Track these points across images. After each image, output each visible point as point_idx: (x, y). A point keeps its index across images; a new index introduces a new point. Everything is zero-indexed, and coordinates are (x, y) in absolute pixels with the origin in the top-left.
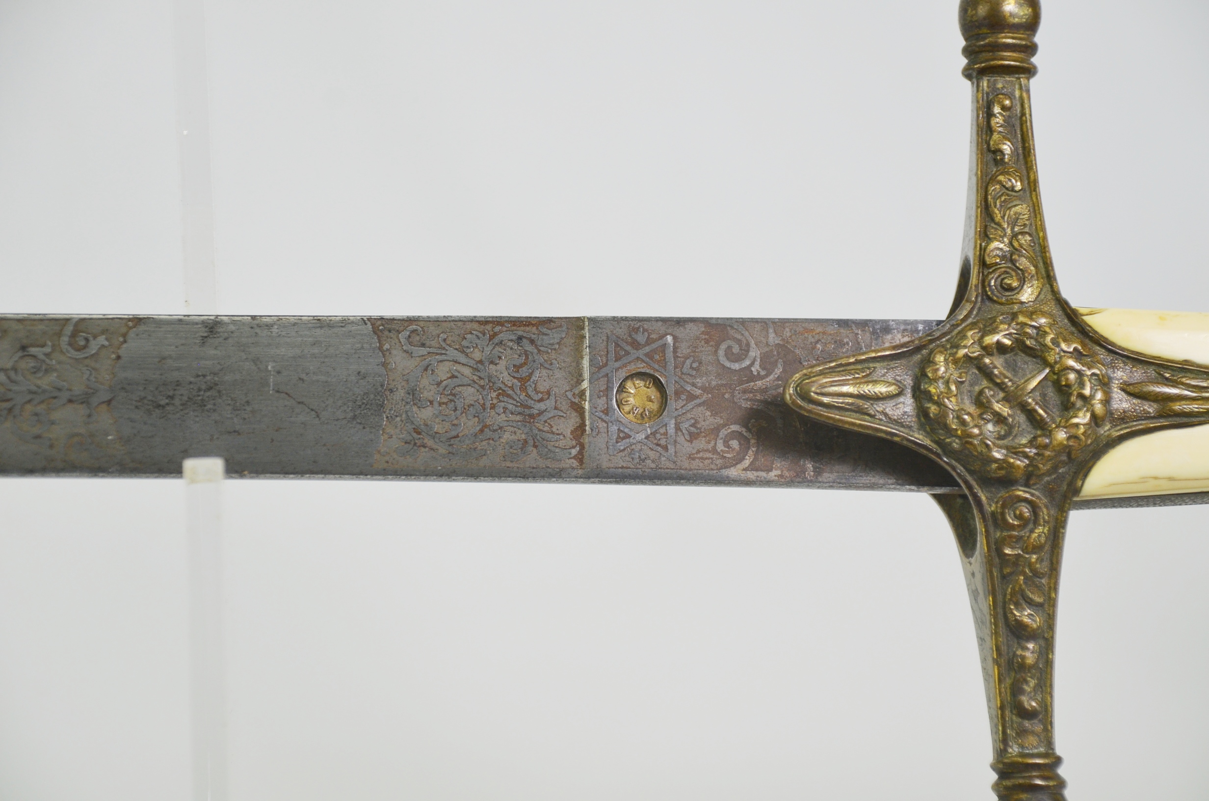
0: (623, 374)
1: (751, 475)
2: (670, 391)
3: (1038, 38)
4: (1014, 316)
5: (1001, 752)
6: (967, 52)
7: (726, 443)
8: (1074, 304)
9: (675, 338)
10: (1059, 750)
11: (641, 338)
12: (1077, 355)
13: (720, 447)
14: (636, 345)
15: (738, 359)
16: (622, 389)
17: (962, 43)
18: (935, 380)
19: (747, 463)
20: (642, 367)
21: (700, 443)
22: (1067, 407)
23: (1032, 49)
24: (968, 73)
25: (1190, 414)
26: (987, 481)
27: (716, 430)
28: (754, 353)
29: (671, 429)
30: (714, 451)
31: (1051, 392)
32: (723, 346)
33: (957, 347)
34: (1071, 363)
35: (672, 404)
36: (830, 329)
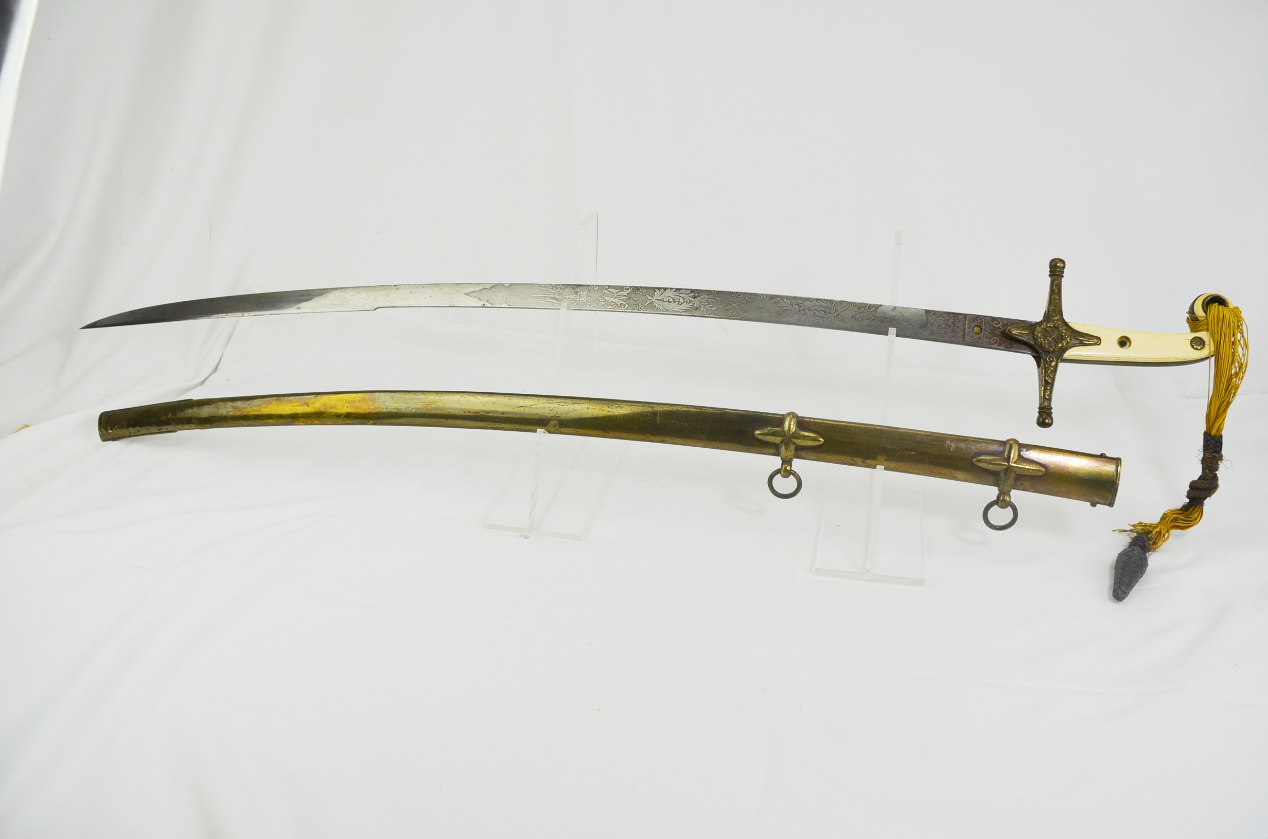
0: (974, 325)
1: (997, 347)
2: (983, 329)
3: (1065, 270)
4: (1054, 321)
5: (1040, 405)
6: (1050, 271)
7: (993, 340)
8: (1066, 321)
9: (985, 320)
10: (1052, 406)
11: (978, 319)
12: (1066, 330)
13: (992, 341)
14: (977, 320)
15: (998, 324)
16: (973, 328)
17: (1049, 270)
18: (1036, 331)
19: (997, 344)
20: (977, 324)
21: (988, 340)
22: (1062, 339)
23: (1063, 272)
24: (1050, 276)
25: (1087, 344)
26: (1045, 351)
27: (991, 338)
28: (1001, 324)
29: (982, 337)
30: (990, 342)
31: (1059, 336)
32: (995, 322)
33: (1042, 325)
34: (1064, 331)
35: (983, 332)
36: (1017, 321)
